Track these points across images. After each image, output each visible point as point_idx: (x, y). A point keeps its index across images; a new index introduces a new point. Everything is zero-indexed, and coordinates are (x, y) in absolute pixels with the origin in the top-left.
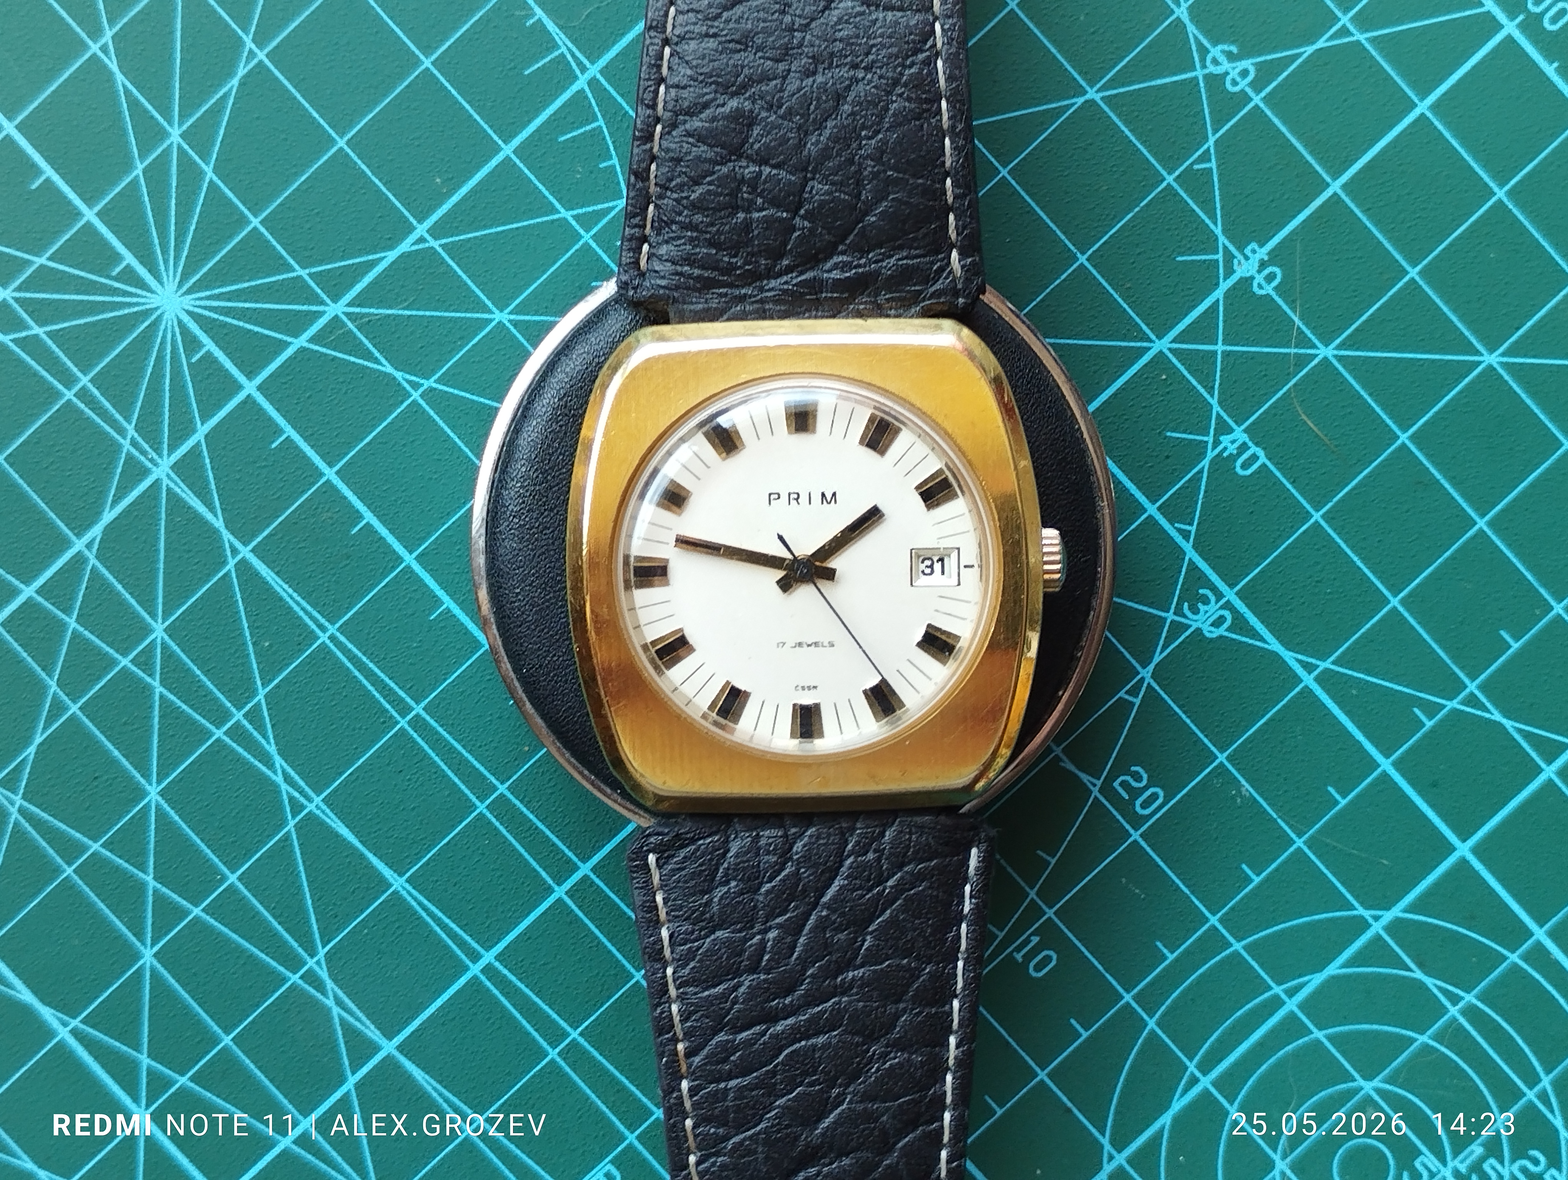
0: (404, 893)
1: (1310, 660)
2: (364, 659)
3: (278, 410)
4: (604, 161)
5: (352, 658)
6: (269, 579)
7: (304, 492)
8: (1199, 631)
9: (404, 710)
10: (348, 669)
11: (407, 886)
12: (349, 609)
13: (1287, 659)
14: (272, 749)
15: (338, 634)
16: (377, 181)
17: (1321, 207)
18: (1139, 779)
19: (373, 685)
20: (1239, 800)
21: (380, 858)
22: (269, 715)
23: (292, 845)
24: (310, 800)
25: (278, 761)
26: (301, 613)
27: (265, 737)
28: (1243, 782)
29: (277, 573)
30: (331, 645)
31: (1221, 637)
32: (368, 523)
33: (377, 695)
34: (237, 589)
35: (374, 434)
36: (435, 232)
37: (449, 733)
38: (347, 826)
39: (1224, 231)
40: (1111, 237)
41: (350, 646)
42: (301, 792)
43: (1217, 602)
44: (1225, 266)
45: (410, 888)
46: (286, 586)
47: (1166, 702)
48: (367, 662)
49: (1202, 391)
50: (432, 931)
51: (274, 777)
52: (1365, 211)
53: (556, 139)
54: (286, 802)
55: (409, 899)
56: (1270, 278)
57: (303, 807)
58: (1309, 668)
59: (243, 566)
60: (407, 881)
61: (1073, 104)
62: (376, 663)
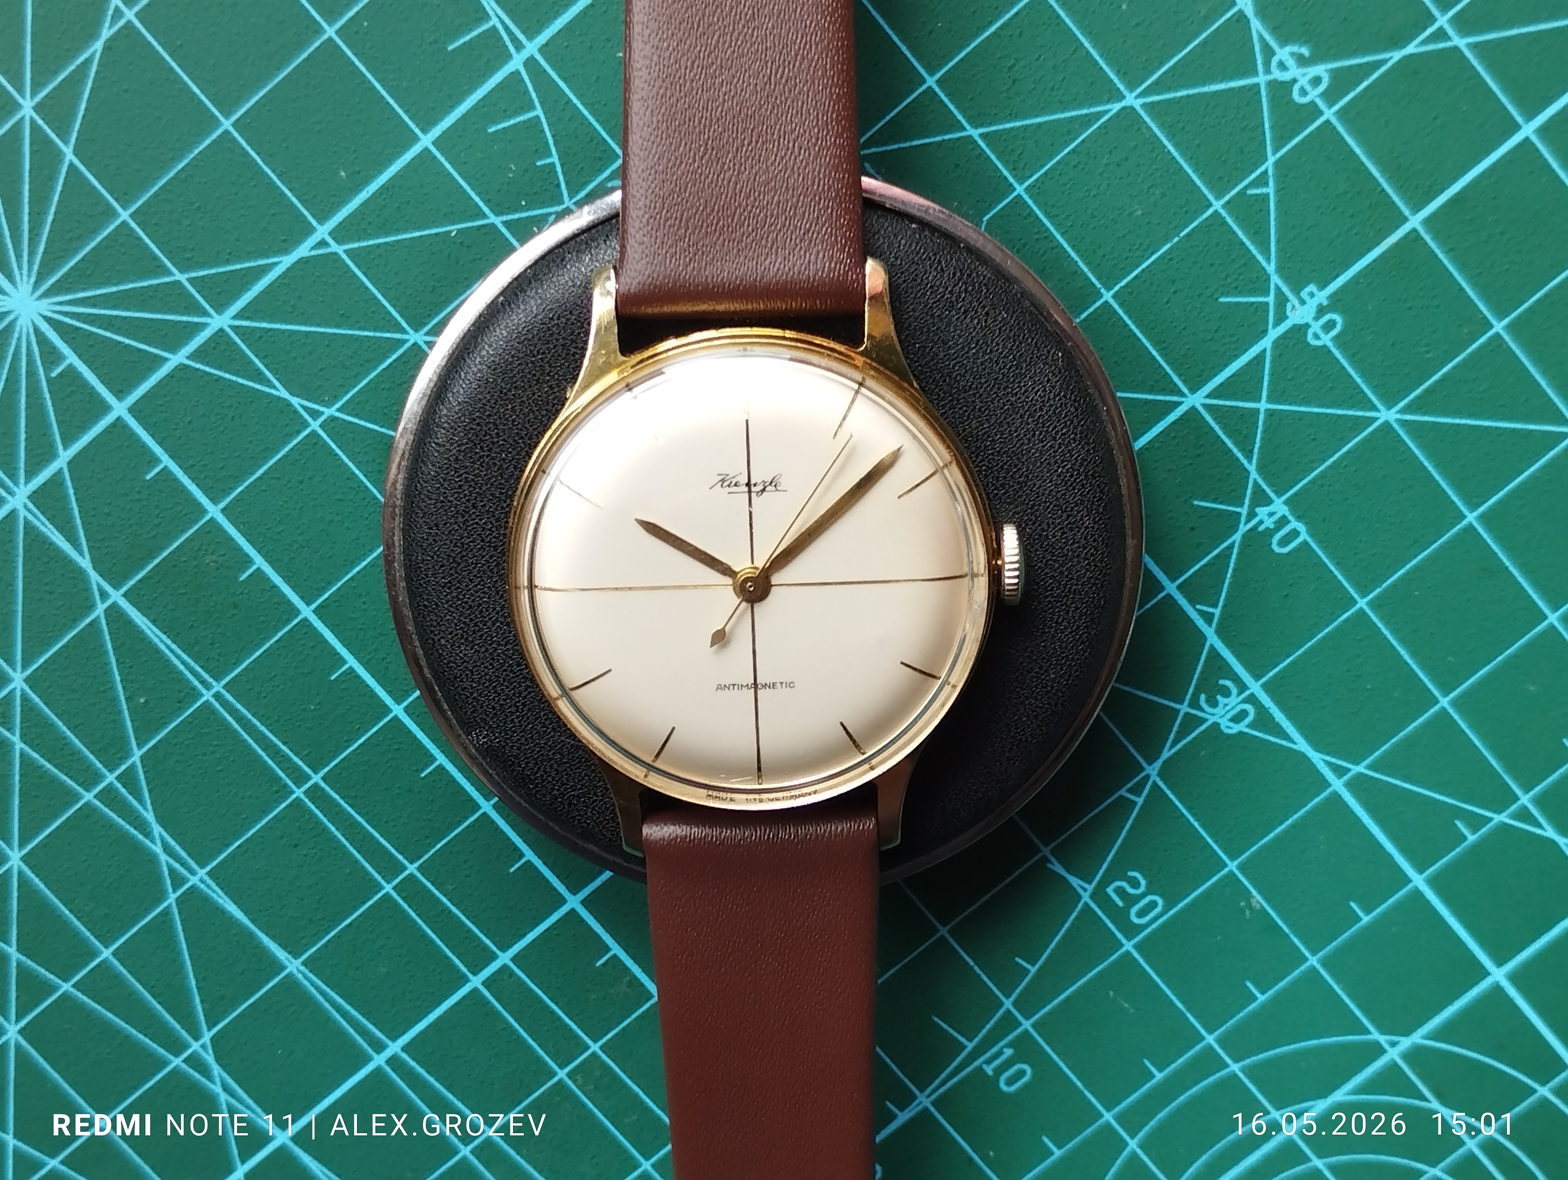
0: (300, 976)
1: (1340, 763)
2: (255, 721)
3: (152, 436)
4: (541, 158)
5: (240, 719)
6: (144, 627)
7: (183, 531)
8: (1216, 725)
9: (300, 778)
10: (236, 731)
11: (303, 968)
12: (236, 664)
13: (1313, 760)
14: (150, 816)
15: (224, 692)
16: (269, 172)
17: (1397, 244)
18: (1135, 884)
19: (263, 750)
20: (1248, 912)
21: (273, 938)
22: (146, 778)
23: (172, 920)
24: (193, 872)
25: (157, 829)
26: (182, 667)
27: (141, 800)
28: (1254, 892)
29: (154, 622)
30: (217, 705)
31: (1241, 733)
32: (258, 569)
33: (270, 762)
34: (108, 637)
35: (265, 468)
36: (339, 233)
37: (351, 806)
38: (235, 903)
39: (1280, 270)
40: (1143, 270)
41: (239, 706)
42: (184, 864)
43: (1240, 693)
44: (1276, 313)
45: (307, 971)
46: (164, 637)
47: (1173, 803)
48: (258, 724)
49: (1239, 455)
50: (329, 1019)
51: (153, 847)
52: (1449, 251)
53: (485, 130)
54: (166, 873)
55: (306, 982)
56: (1329, 326)
57: (184, 880)
58: (1340, 772)
59: (114, 613)
60: (304, 964)
61: (1106, 112)
62: (266, 727)
